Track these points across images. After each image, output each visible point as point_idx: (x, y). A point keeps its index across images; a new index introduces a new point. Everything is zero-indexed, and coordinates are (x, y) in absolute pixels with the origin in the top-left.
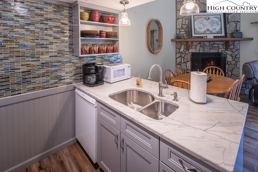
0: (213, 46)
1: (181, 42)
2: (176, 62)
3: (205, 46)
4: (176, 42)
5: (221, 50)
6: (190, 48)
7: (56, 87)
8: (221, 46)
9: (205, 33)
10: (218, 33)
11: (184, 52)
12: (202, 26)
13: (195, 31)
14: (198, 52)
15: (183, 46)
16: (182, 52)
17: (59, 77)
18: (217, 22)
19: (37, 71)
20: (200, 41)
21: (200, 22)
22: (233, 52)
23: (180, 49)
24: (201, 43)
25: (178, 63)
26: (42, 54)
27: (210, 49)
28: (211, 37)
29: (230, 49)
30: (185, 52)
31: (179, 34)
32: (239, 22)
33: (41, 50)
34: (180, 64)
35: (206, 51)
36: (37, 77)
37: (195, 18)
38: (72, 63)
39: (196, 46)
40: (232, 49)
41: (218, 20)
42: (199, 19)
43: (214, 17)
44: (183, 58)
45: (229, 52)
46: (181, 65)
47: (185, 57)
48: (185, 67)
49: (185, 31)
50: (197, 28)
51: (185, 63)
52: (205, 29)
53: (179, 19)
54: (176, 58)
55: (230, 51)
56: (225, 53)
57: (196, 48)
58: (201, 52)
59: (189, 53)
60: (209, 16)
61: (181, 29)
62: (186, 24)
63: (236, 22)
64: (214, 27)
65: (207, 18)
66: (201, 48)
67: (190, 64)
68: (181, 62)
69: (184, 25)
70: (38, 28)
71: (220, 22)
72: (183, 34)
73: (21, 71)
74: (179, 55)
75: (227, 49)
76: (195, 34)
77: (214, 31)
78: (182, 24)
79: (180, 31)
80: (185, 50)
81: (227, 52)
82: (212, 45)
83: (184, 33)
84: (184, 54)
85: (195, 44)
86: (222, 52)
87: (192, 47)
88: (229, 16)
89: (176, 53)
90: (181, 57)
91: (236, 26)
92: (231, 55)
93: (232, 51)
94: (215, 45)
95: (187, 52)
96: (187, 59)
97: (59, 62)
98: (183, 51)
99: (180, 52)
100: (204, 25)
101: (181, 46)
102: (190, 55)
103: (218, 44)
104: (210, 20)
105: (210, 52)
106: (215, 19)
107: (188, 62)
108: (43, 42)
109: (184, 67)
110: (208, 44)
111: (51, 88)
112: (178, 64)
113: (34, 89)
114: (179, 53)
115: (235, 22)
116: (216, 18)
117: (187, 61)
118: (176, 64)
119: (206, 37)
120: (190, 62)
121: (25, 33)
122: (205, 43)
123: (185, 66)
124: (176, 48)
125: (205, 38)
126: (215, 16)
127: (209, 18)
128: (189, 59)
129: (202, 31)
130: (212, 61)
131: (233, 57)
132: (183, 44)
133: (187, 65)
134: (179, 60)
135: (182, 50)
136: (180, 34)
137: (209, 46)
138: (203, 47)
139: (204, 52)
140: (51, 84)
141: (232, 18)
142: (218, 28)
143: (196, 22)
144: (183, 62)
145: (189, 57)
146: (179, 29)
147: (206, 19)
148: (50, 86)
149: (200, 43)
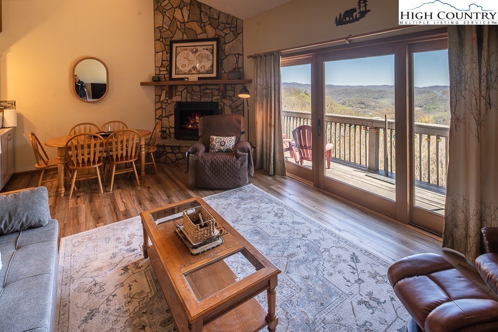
0: (204, 92)
1: (161, 86)
2: (156, 115)
3: (194, 92)
4: (155, 86)
5: (216, 98)
6: (174, 95)
8: (216, 93)
9: (191, 73)
10: (207, 73)
11: (165, 101)
12: (186, 62)
13: (177, 70)
14: (185, 101)
15: (164, 92)
16: (162, 101)
18: (208, 56)
20: (187, 85)
21: (185, 56)
22: (233, 102)
23: (160, 96)
24: (188, 87)
25: (157, 117)
27: (201, 97)
28: (193, 78)
29: (229, 96)
30: (167, 100)
31: (158, 74)
32: (241, 55)
34: (160, 118)
35: (195, 99)
37: (177, 50)
39: (182, 92)
40: (232, 97)
41: (209, 53)
42: (183, 52)
43: (204, 49)
44: (164, 110)
45: (228, 102)
46: (161, 120)
47: (167, 107)
48: (167, 123)
49: (167, 70)
50: (179, 65)
51: (167, 117)
52: (190, 67)
53: (158, 52)
54: (156, 110)
55: (229, 99)
56: (222, 104)
57: (181, 95)
58: (189, 101)
59: (173, 102)
60: (198, 48)
61: (161, 67)
62: (167, 60)
63: (237, 56)
64: (203, 64)
65: (194, 50)
66: (189, 95)
67: (174, 118)
68: (162, 115)
69: (165, 62)
71: (211, 56)
72: (164, 75)
74: (159, 105)
75: (224, 96)
76: (176, 74)
77: (203, 70)
78: (163, 61)
79: (160, 70)
80: (167, 98)
81: (224, 101)
82: (204, 90)
83: (165, 73)
84: (166, 103)
85: (180, 89)
86: (218, 101)
87: (176, 94)
88: (227, 46)
89: (156, 103)
90: (161, 108)
91: (237, 61)
92: (231, 105)
93: (232, 100)
94: (207, 91)
95: (170, 101)
96: (170, 111)
98: (165, 99)
99: (160, 100)
100: (189, 60)
101: (162, 91)
102: (173, 106)
103: (212, 89)
104: (198, 53)
105: (202, 101)
106: (205, 51)
107: (171, 115)
109: (165, 123)
110: (197, 89)
112: (158, 119)
114: (158, 102)
115: (235, 55)
116: (207, 49)
117: (169, 114)
118: (156, 119)
119: (188, 78)
120: (174, 116)
122: (194, 87)
123: (167, 121)
124: (156, 95)
125: (186, 80)
126: (205, 47)
127: (197, 51)
128: (173, 111)
129: (186, 69)
130: (198, 116)
131: (232, 109)
132: (164, 90)
133: (170, 120)
134: (159, 112)
135: (163, 98)
136: (160, 74)
137: (199, 92)
138: (190, 93)
139: (193, 101)
141: (230, 49)
142: (208, 65)
143: (178, 57)
144: (164, 115)
145: (171, 108)
146: (159, 67)
147: (193, 52)
149: (186, 88)
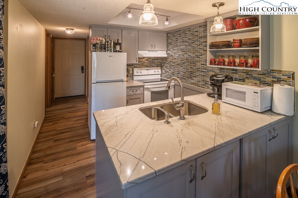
7: (204, 88)
17: (205, 81)
19: (195, 72)
26: (197, 62)
33: (197, 59)
36: (195, 77)
38: (214, 72)
70: (196, 45)
73: (189, 70)
97: (205, 69)
108: (198, 54)
111: (201, 87)
113: (193, 84)
121: (191, 48)
140: (201, 85)
148: (201, 86)
